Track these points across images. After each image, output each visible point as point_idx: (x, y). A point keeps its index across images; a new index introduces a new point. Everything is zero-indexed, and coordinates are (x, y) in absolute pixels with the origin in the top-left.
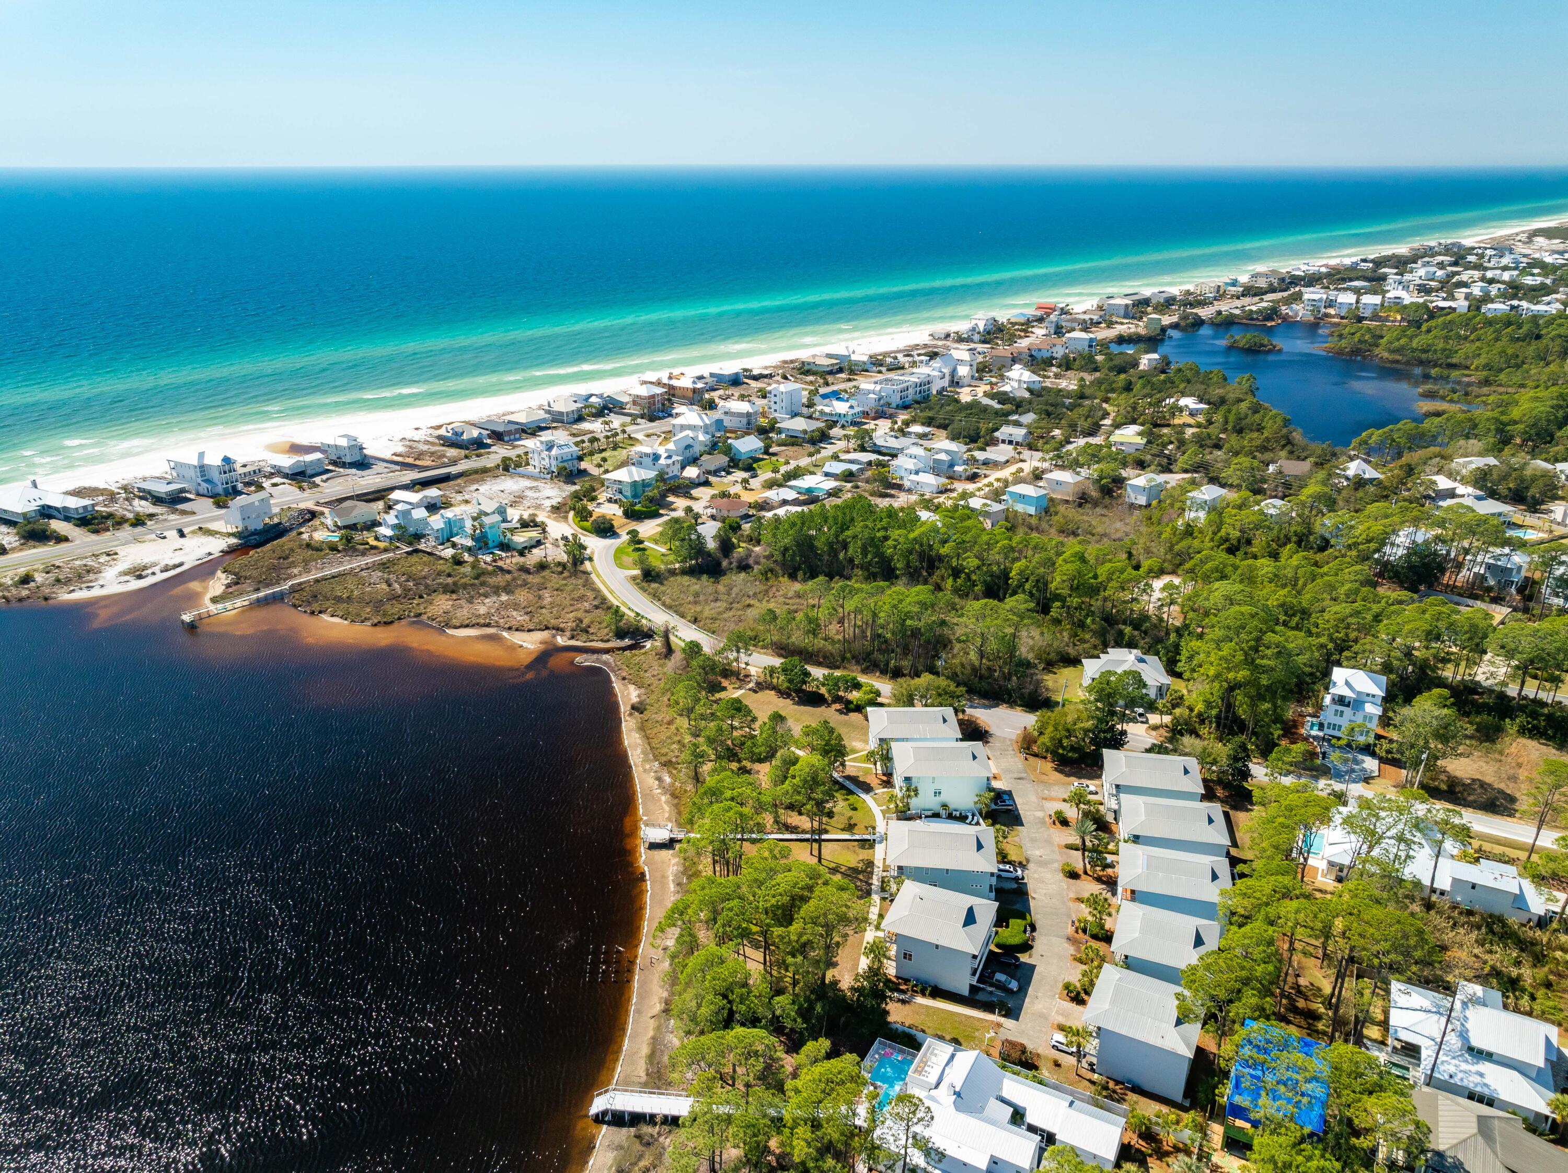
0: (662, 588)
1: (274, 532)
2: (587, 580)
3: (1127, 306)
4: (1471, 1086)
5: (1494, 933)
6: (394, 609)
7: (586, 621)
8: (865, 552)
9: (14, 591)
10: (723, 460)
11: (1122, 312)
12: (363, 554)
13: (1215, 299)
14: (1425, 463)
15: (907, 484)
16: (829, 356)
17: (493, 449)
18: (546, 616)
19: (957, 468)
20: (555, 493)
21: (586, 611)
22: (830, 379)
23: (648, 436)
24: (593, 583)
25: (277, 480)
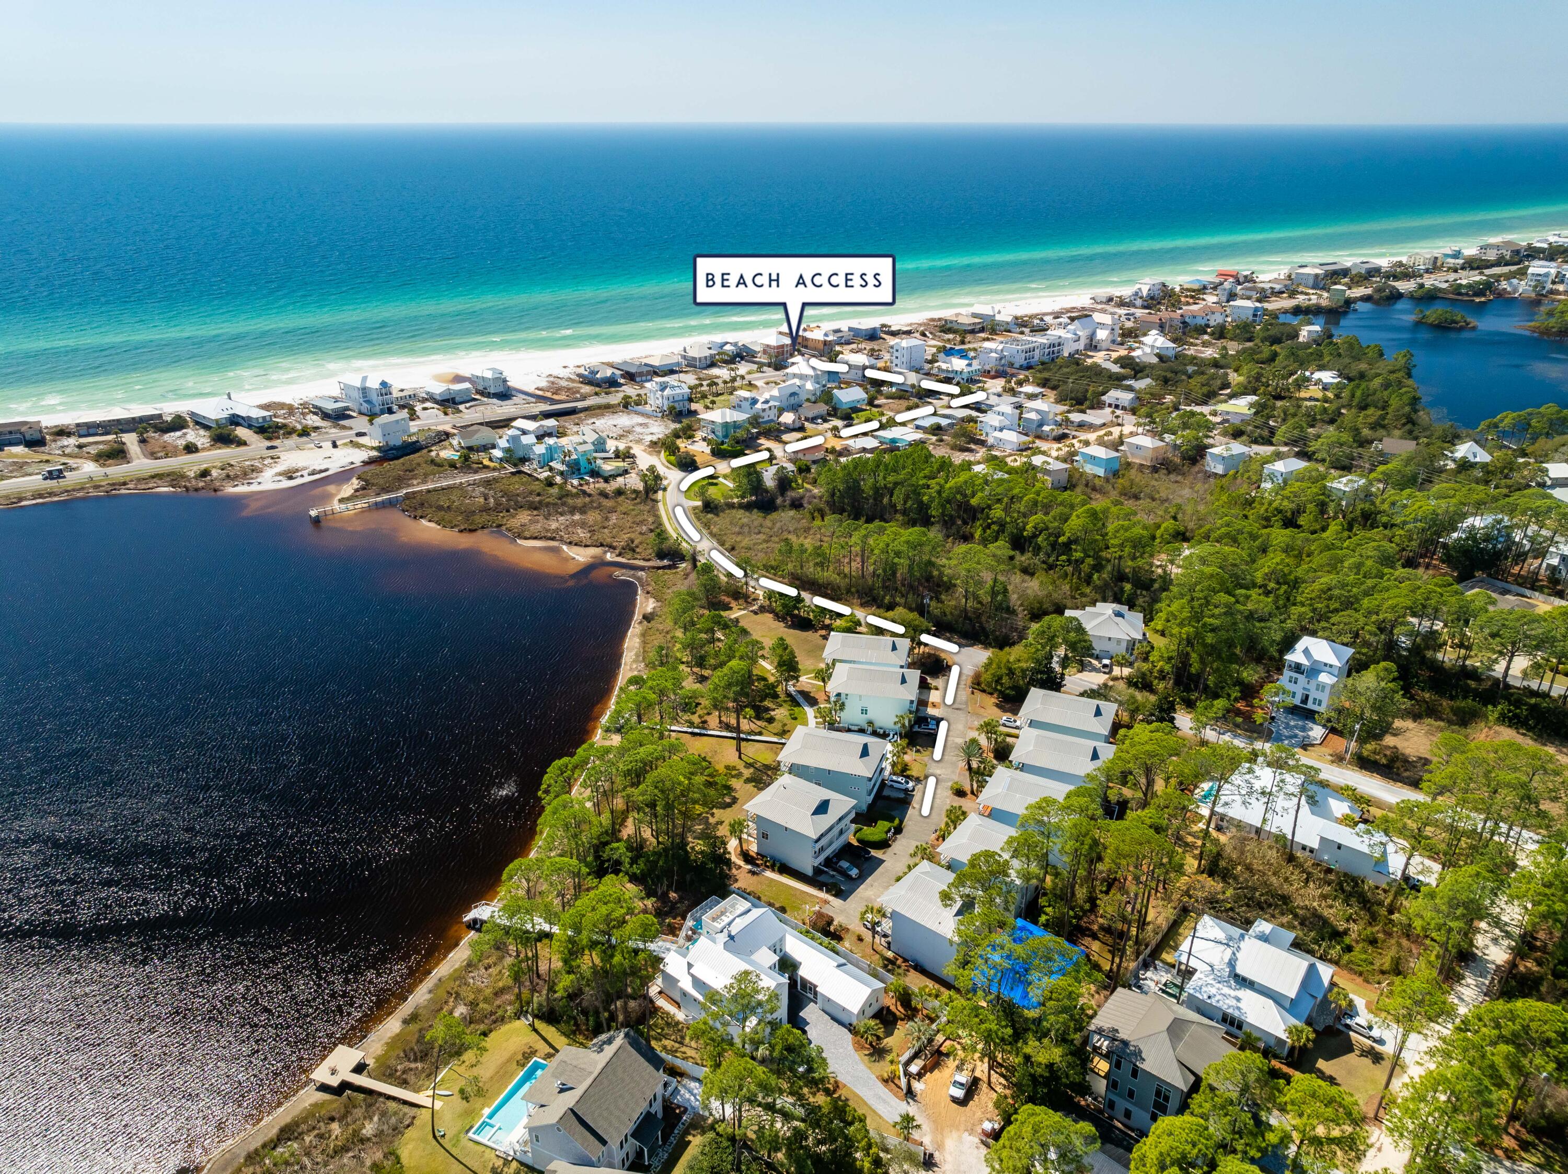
0: (716, 519)
1: (412, 448)
2: (653, 507)
3: (1317, 276)
4: (1224, 1007)
5: (1343, 891)
6: (479, 519)
7: (636, 542)
8: (907, 498)
9: (194, 482)
10: (823, 408)
11: (1311, 282)
12: (476, 472)
13: (1427, 271)
14: (1556, 450)
15: (990, 441)
16: (975, 315)
17: (624, 388)
18: (606, 535)
19: (1046, 428)
20: (660, 429)
21: (641, 533)
22: (969, 338)
23: (767, 383)
24: (658, 510)
25: (428, 405)
